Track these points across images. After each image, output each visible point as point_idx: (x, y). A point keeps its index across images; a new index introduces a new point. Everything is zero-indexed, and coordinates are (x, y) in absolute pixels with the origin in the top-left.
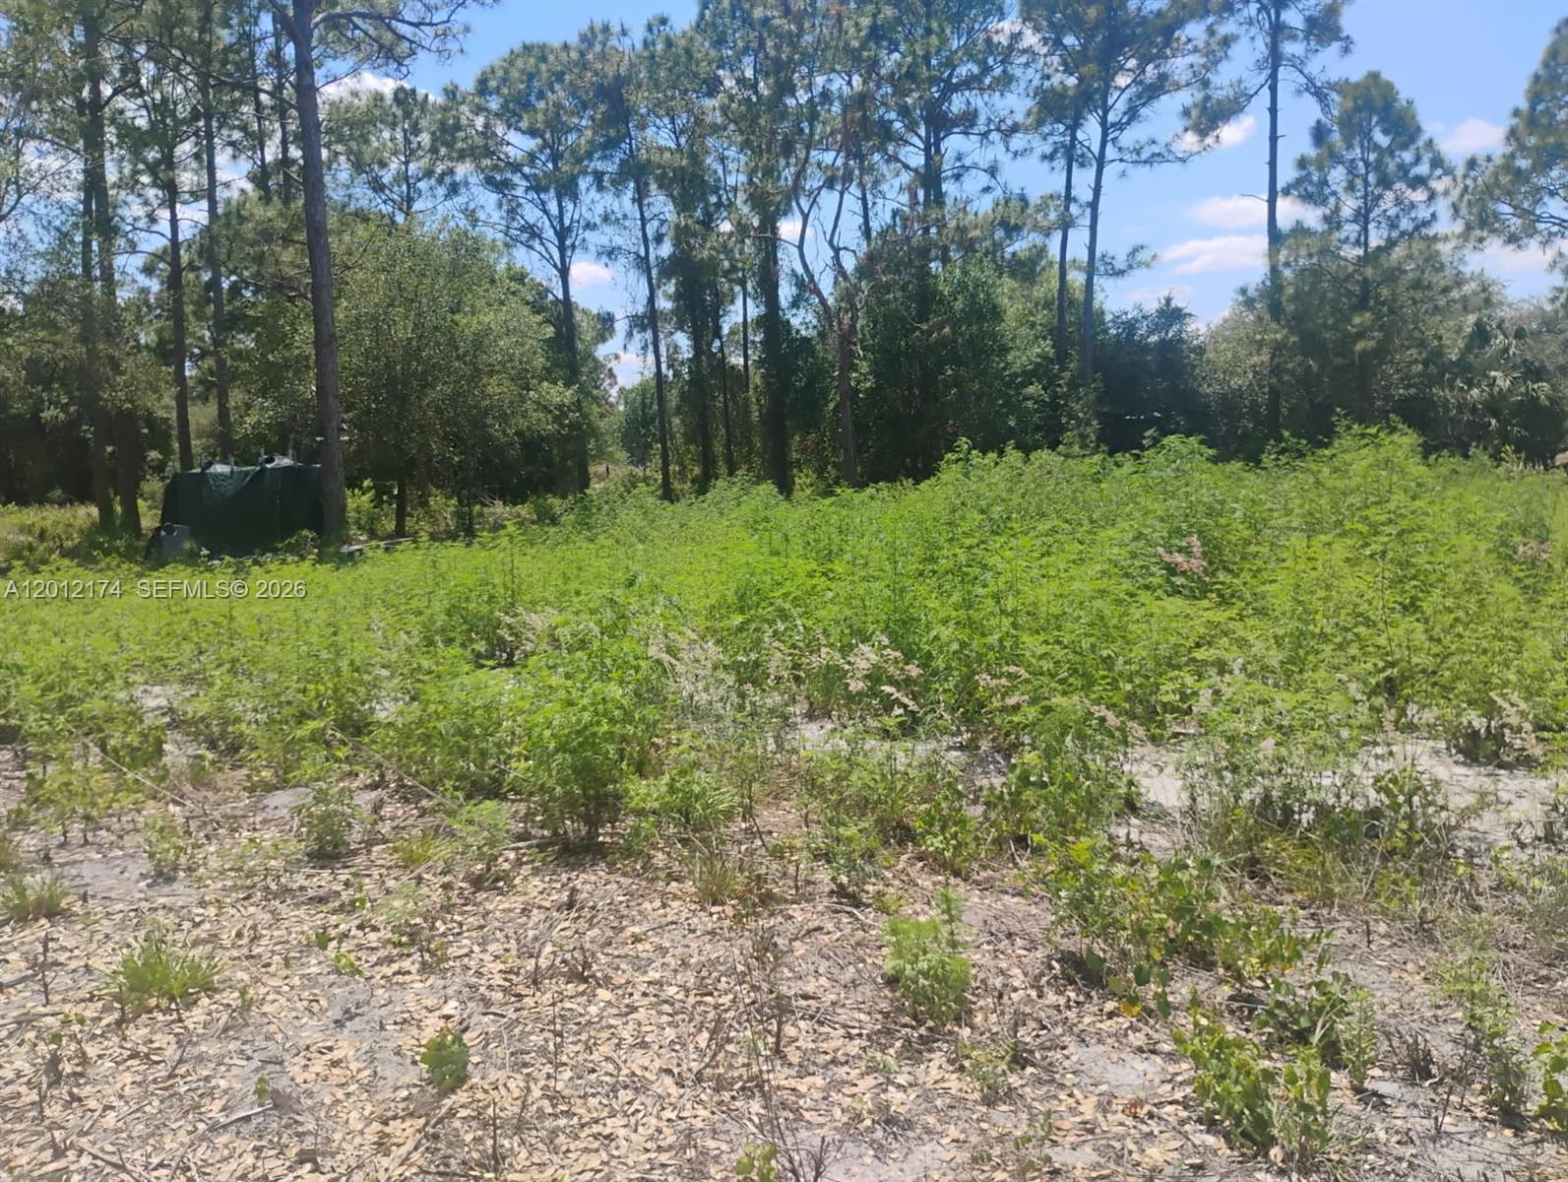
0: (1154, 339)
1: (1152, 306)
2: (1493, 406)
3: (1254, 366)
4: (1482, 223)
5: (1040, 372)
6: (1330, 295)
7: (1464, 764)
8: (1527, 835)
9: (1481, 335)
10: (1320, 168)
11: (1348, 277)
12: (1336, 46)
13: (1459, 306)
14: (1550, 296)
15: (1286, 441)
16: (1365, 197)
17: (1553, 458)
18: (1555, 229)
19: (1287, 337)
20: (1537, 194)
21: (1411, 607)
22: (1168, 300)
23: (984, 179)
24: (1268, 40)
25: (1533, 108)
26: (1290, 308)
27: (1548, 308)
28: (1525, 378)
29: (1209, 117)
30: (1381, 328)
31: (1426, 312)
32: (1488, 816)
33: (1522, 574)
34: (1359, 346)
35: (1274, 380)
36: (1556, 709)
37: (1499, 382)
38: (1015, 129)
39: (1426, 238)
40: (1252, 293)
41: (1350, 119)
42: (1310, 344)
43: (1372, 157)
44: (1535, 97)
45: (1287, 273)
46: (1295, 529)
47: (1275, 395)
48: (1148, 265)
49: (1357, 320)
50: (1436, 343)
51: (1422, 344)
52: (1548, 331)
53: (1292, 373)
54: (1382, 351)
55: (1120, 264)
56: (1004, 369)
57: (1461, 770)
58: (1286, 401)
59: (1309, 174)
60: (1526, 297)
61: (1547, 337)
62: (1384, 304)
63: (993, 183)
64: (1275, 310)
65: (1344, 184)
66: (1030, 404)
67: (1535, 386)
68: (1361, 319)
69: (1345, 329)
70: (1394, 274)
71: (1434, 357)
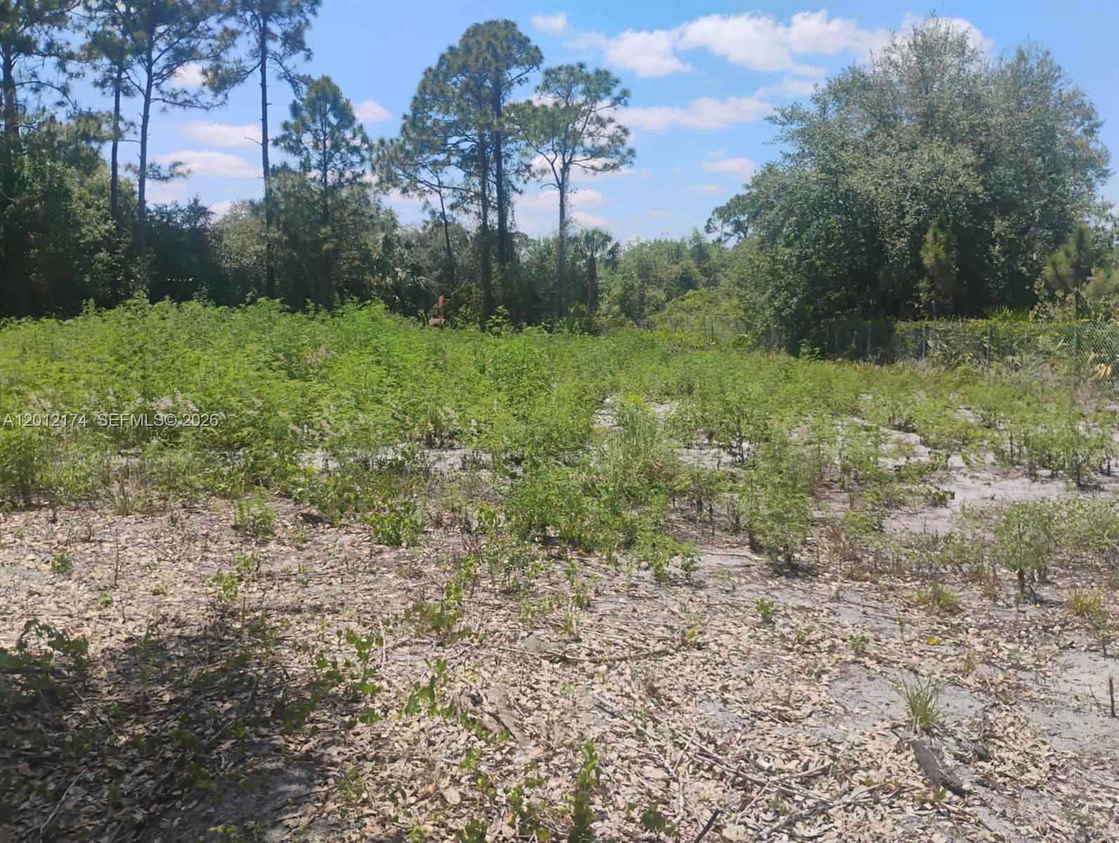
0: (186, 226)
1: (184, 204)
2: (397, 288)
3: (257, 252)
4: (389, 180)
5: (108, 243)
9: (388, 243)
10: (297, 132)
11: (316, 203)
12: (302, 53)
13: (376, 227)
14: (422, 225)
16: (324, 154)
18: (427, 188)
20: (418, 166)
22: (196, 201)
23: (58, 96)
24: (258, 36)
25: (414, 115)
26: (283, 218)
27: (421, 232)
28: (412, 274)
29: (222, 81)
30: (336, 237)
31: (361, 229)
34: (325, 247)
35: (270, 263)
37: (399, 274)
38: (71, 56)
39: (361, 184)
40: (257, 204)
41: (314, 103)
42: (294, 242)
43: (328, 130)
44: (415, 110)
45: (279, 194)
47: (271, 272)
48: (184, 176)
49: (323, 230)
50: (365, 248)
51: (359, 247)
52: (422, 245)
53: (281, 259)
54: (336, 251)
55: (164, 173)
56: (79, 238)
59: (290, 134)
60: (410, 224)
61: (421, 249)
62: (337, 222)
63: (65, 100)
64: (271, 217)
65: (312, 144)
66: (99, 266)
67: (418, 278)
68: (325, 230)
69: (317, 236)
70: (343, 204)
71: (366, 256)
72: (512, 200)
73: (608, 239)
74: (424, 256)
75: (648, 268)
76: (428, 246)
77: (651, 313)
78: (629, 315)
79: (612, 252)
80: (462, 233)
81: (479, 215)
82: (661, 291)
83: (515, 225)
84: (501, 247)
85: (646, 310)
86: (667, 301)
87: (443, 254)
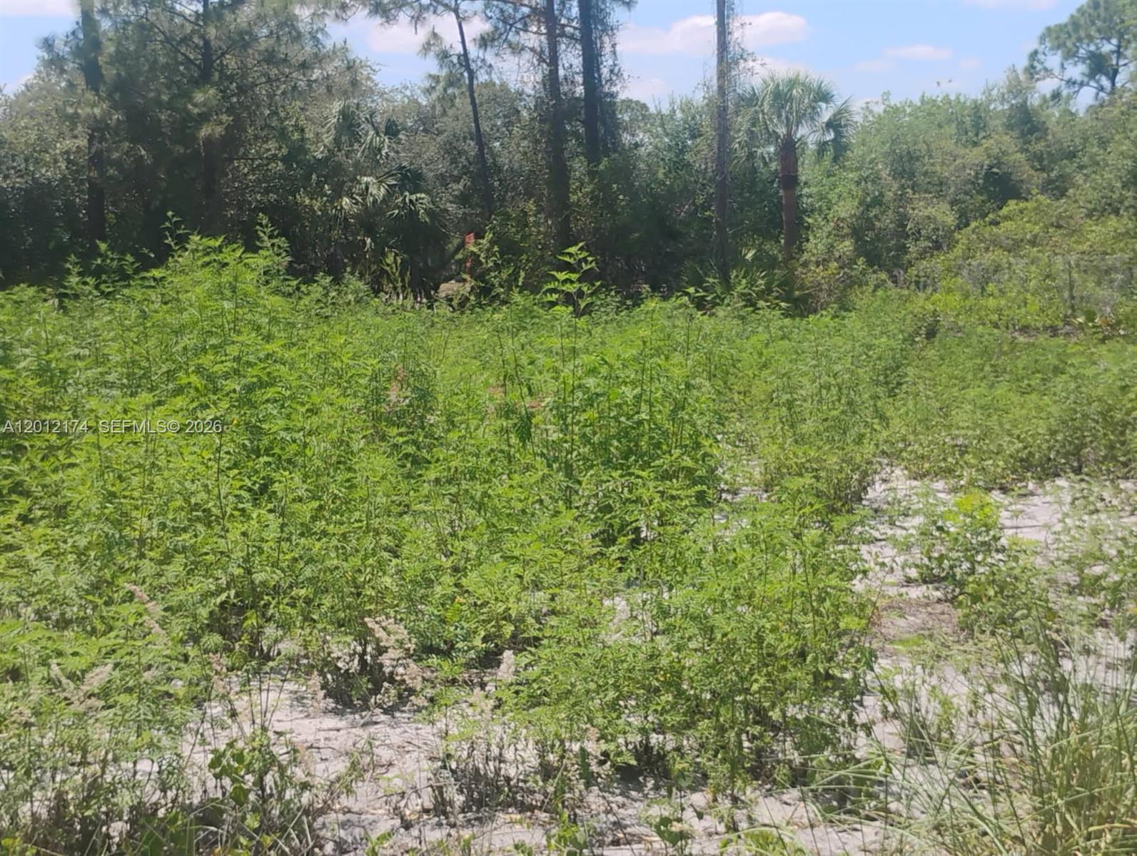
2: (369, 220)
3: (67, 153)
6: (162, 60)
7: (335, 712)
8: (412, 807)
9: (348, 124)
11: (186, 40)
13: (323, 90)
14: (427, 84)
15: (104, 257)
17: (436, 288)
19: (110, 115)
21: (262, 492)
26: (110, 73)
27: (423, 101)
28: (401, 188)
30: (230, 111)
31: (284, 93)
32: (362, 788)
33: (401, 440)
34: (204, 132)
35: (94, 174)
36: (443, 621)
37: (373, 190)
40: (62, 48)
45: (105, 24)
46: (112, 385)
47: (97, 195)
49: (199, 98)
50: (296, 136)
51: (283, 135)
52: (425, 131)
53: (118, 164)
54: (231, 142)
57: (331, 722)
58: (114, 204)
60: (399, 86)
61: (424, 138)
62: (231, 78)
64: (92, 74)
67: (413, 197)
68: (204, 96)
69: (185, 109)
70: (243, 40)
71: (296, 153)
72: (612, 20)
73: (825, 97)
74: (432, 151)
75: (912, 158)
76: (440, 133)
77: (922, 255)
78: (874, 260)
79: (832, 125)
80: (506, 100)
81: (540, 55)
82: (945, 207)
83: (619, 75)
84: (590, 123)
85: (913, 248)
86: (959, 228)
87: (471, 147)
